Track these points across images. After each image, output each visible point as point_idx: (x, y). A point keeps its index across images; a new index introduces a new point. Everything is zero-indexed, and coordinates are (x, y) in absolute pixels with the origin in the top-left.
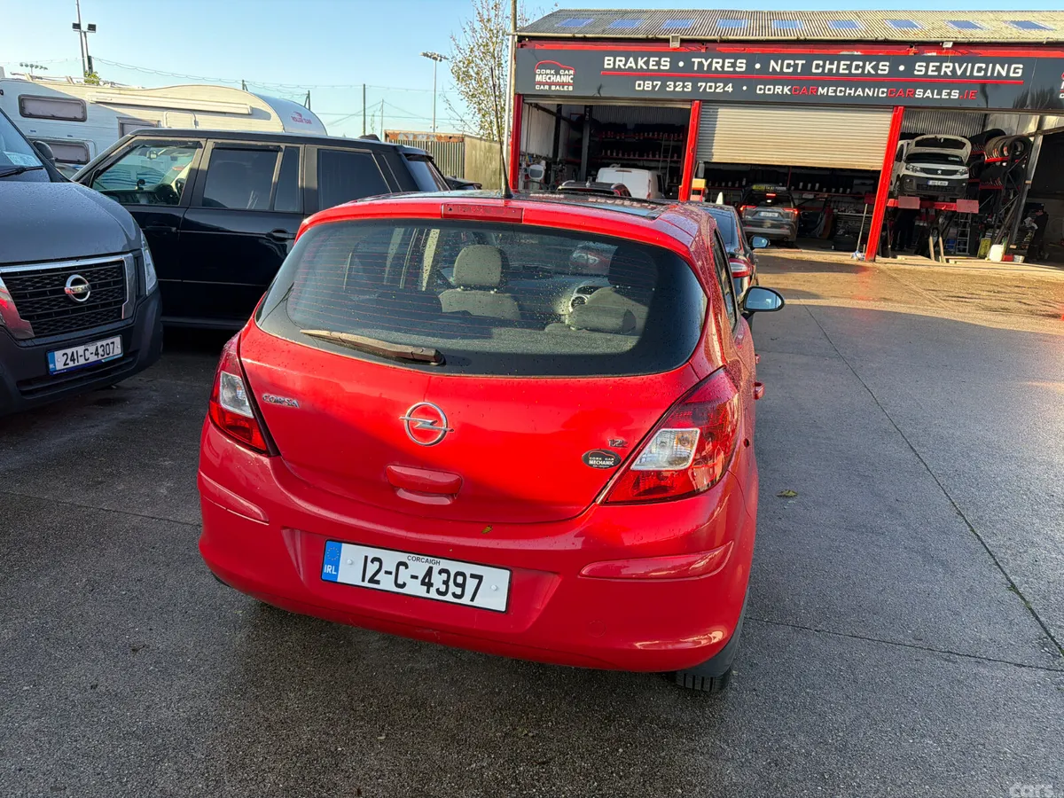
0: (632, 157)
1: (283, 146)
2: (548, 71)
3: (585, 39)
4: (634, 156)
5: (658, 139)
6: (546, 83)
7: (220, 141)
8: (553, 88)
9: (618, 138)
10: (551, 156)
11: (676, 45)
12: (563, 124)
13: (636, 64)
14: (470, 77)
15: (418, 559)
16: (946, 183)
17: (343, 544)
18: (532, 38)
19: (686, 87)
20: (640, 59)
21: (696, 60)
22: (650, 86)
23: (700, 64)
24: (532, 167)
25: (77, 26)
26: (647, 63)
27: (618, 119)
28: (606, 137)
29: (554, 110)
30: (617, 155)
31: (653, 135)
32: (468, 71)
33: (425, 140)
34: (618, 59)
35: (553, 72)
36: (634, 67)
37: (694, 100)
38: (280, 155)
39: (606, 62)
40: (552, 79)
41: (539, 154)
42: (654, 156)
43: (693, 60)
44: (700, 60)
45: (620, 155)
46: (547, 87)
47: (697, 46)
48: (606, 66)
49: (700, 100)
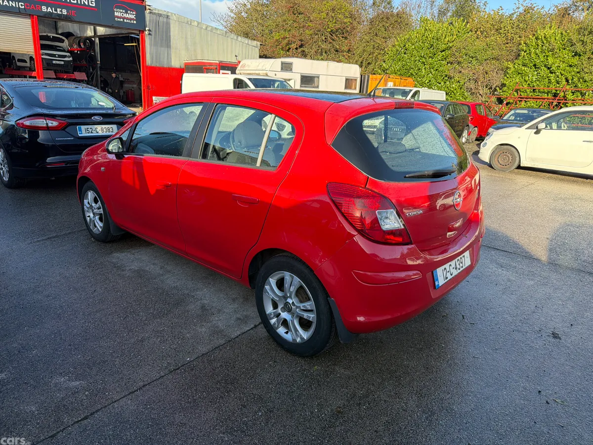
16: (63, 63)
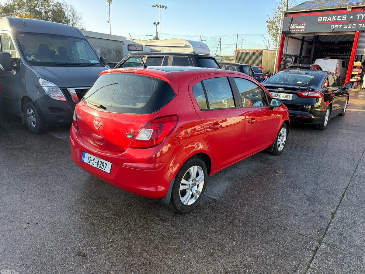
0: (336, 54)
1: (164, 56)
2: (295, 25)
3: (311, 11)
4: (337, 54)
5: (348, 47)
6: (294, 29)
7: (149, 55)
8: (297, 30)
9: (330, 47)
10: (298, 55)
11: (350, 10)
12: (305, 43)
13: (332, 18)
14: (273, 29)
15: (97, 158)
17: (86, 153)
18: (290, 13)
19: (353, 26)
20: (333, 17)
21: (359, 15)
22: (337, 27)
23: (361, 17)
24: (287, 59)
25: (155, 23)
26: (336, 18)
27: (331, 40)
28: (325, 47)
29: (301, 38)
30: (330, 53)
31: (346, 45)
32: (272, 27)
33: (249, 52)
34: (324, 18)
35: (297, 25)
36: (331, 20)
37: (357, 31)
38: (164, 59)
39: (319, 19)
40: (297, 27)
41: (292, 54)
42: (346, 54)
43: (357, 15)
44: (360, 15)
45: (331, 54)
46: (294, 30)
47: (360, 9)
48: (319, 21)
49: (359, 31)
